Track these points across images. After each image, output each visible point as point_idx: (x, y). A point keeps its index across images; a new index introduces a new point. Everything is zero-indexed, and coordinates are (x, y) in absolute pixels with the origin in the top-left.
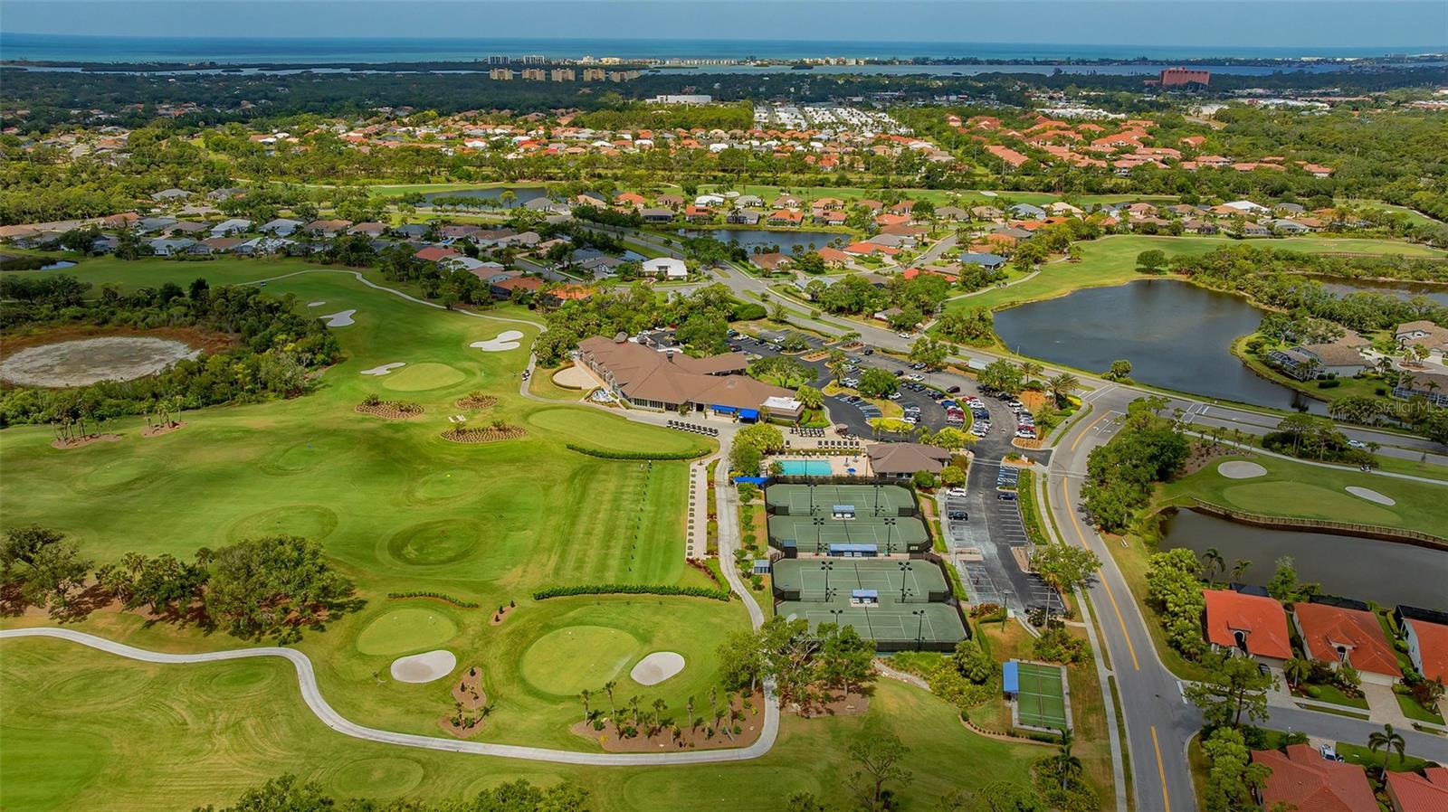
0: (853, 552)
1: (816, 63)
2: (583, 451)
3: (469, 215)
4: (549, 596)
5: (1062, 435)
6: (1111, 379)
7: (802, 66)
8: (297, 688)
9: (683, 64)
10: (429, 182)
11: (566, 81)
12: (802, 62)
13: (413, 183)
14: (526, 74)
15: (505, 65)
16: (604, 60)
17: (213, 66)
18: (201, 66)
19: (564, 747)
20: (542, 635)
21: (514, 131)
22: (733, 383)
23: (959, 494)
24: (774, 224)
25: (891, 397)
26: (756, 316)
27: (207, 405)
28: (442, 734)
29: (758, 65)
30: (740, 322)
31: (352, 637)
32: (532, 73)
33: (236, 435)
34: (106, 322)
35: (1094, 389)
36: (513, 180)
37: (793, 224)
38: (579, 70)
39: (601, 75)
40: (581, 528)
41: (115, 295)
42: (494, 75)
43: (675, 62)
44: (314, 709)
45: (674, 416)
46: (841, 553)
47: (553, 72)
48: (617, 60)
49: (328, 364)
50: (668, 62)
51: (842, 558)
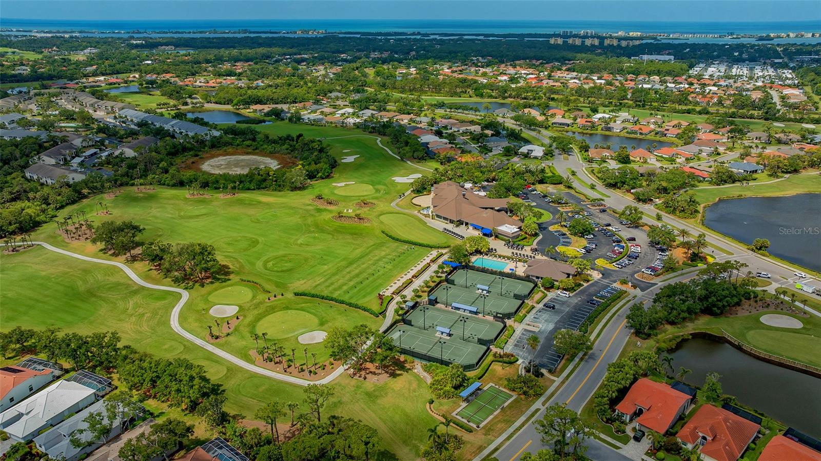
0: (465, 310)
1: (779, 37)
2: (387, 235)
3: (463, 115)
4: (301, 295)
5: (675, 277)
6: (752, 250)
7: (768, 38)
8: (174, 307)
9: (681, 37)
10: (460, 97)
11: (593, 46)
12: (768, 36)
13: (452, 97)
14: (570, 41)
15: (558, 36)
16: (631, 34)
17: (419, 34)
18: (414, 34)
19: (241, 358)
20: (281, 310)
21: (533, 72)
22: (486, 213)
23: (565, 295)
24: (630, 133)
25: (586, 237)
26: (556, 182)
27: (259, 189)
28: (203, 339)
29: (734, 38)
30: (545, 185)
31: (209, 293)
32: (574, 40)
33: (254, 203)
34: (256, 149)
35: (733, 254)
36: (504, 98)
37: (641, 134)
38: (602, 39)
39: (615, 43)
40: (348, 270)
41: (268, 137)
42: (552, 41)
43: (676, 36)
44: (172, 316)
45: (450, 227)
46: (458, 309)
47: (586, 40)
48: (639, 34)
49: (323, 179)
50: (671, 36)
51: (457, 311)
